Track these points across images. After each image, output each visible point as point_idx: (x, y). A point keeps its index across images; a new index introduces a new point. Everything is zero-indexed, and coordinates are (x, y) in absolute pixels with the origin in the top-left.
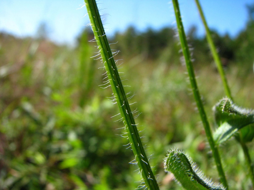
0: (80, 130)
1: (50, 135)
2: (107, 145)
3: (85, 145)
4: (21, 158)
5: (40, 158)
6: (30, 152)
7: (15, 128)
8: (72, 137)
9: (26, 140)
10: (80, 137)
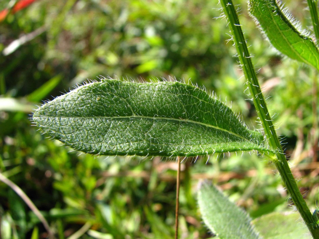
0: (160, 25)
1: (122, 31)
2: (192, 43)
3: (166, 44)
4: (90, 58)
5: (112, 59)
6: (100, 52)
7: (80, 24)
8: (150, 33)
9: (95, 39)
10: (160, 33)
